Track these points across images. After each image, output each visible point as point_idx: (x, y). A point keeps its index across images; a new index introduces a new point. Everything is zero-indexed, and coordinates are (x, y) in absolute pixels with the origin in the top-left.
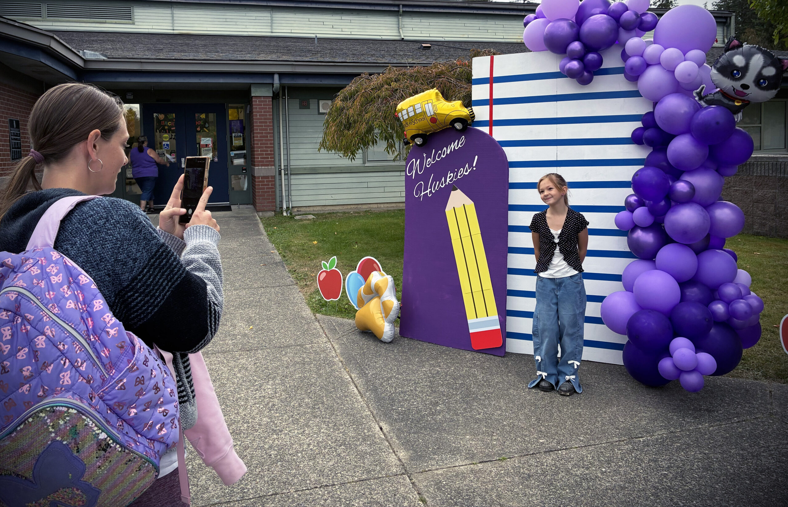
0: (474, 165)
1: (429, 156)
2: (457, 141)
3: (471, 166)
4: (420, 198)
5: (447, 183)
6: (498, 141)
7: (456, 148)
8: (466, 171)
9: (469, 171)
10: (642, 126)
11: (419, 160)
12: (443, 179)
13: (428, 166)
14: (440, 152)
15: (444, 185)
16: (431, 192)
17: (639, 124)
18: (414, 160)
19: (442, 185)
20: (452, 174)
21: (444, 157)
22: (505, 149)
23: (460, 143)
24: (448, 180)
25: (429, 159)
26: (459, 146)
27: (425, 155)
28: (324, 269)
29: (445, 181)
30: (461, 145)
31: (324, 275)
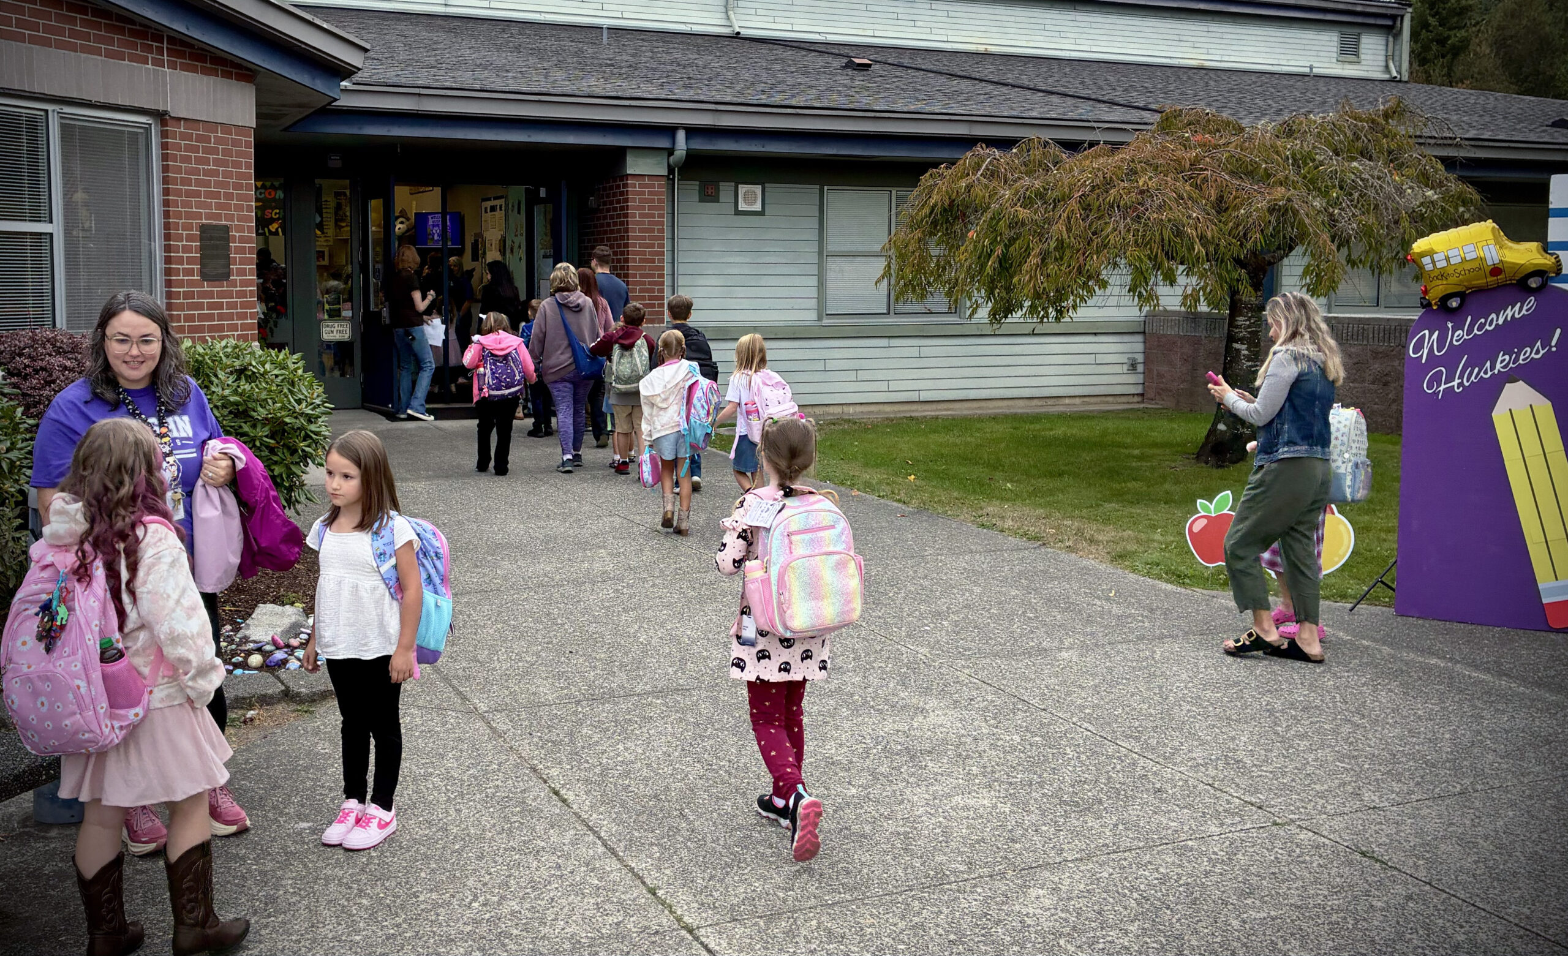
0: (1554, 343)
1: (1458, 326)
2: (1519, 304)
3: (1546, 343)
4: (1436, 394)
5: (1496, 371)
7: (1517, 316)
8: (1537, 352)
9: (1542, 352)
11: (1437, 333)
12: (1488, 364)
13: (1455, 343)
14: (1483, 320)
15: (1490, 374)
16: (1459, 385)
18: (1427, 332)
19: (1486, 373)
20: (1507, 357)
21: (1490, 328)
23: (1525, 308)
24: (1498, 366)
25: (1460, 332)
26: (1524, 312)
27: (1450, 325)
28: (1203, 513)
29: (1493, 368)
30: (1527, 310)
31: (1203, 522)
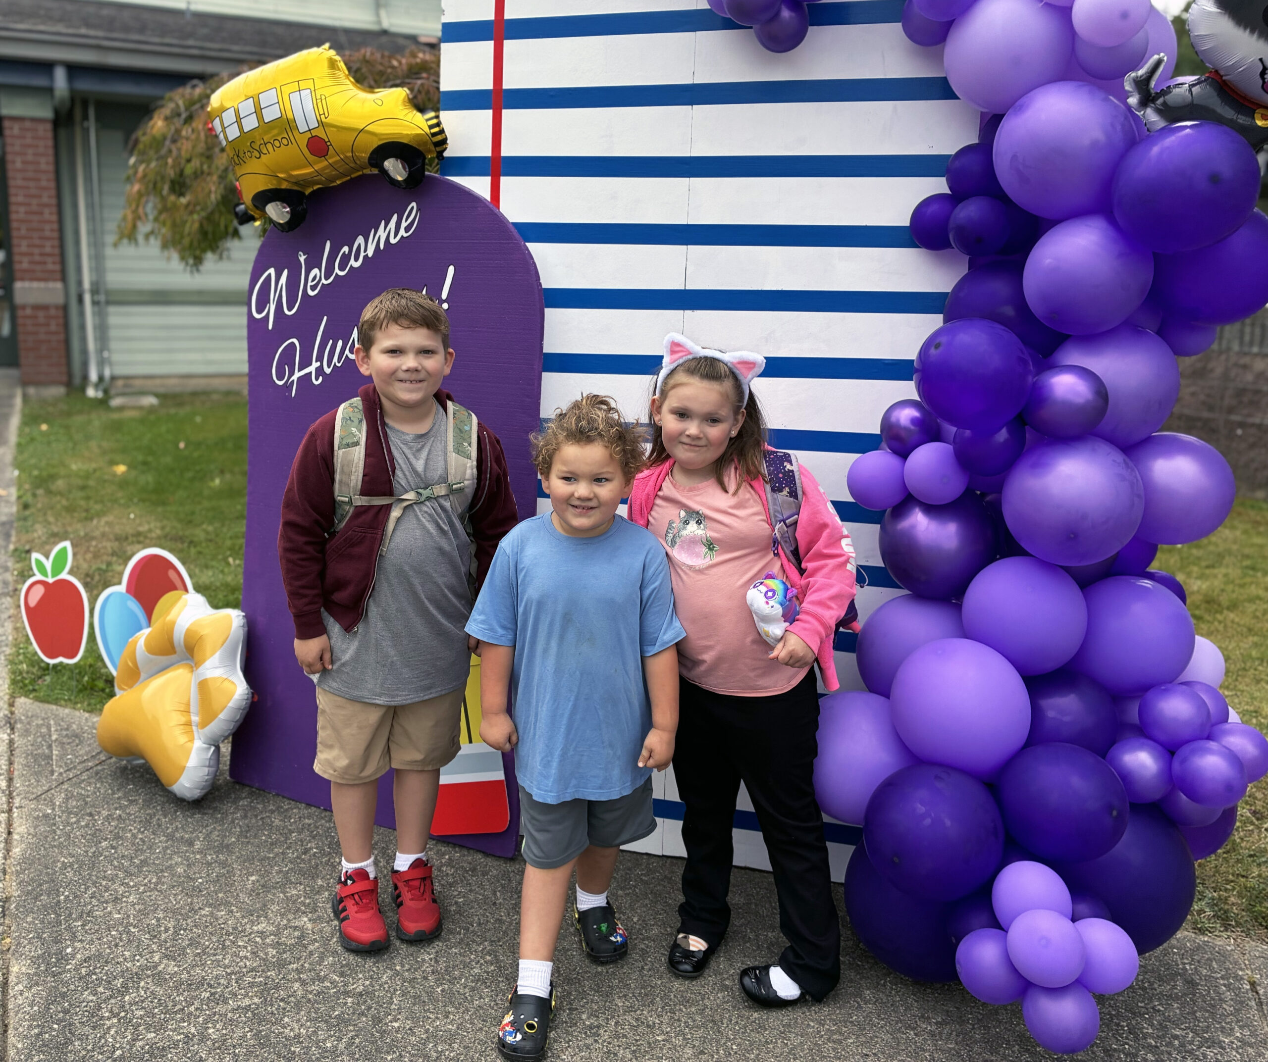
0: (444, 295)
1: (313, 260)
2: (395, 217)
4: (288, 387)
6: (514, 224)
7: (393, 241)
10: (949, 192)
11: (285, 273)
13: (311, 293)
14: (346, 249)
16: (319, 371)
17: (938, 185)
18: (272, 271)
21: (357, 265)
22: (534, 248)
23: (404, 224)
25: (315, 271)
26: (402, 233)
27: (302, 258)
28: (38, 577)
30: (407, 229)
31: (39, 591)
